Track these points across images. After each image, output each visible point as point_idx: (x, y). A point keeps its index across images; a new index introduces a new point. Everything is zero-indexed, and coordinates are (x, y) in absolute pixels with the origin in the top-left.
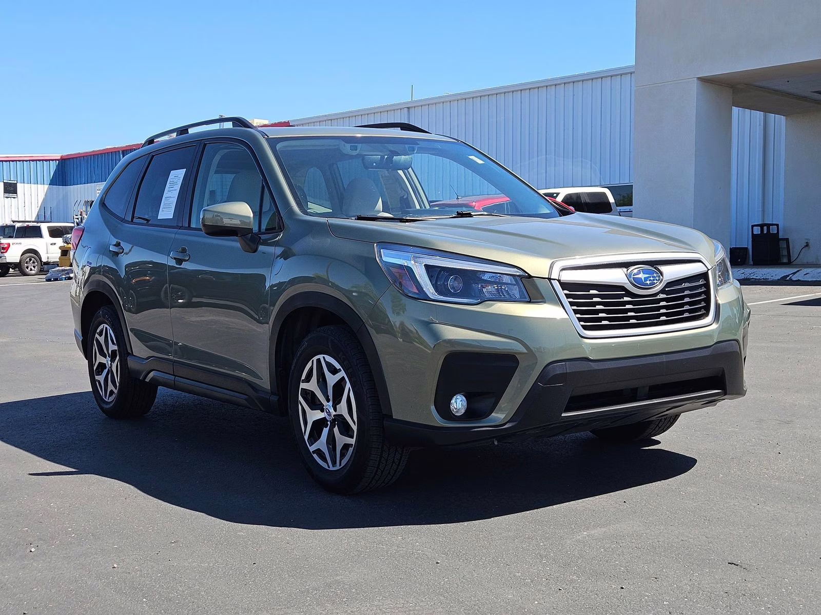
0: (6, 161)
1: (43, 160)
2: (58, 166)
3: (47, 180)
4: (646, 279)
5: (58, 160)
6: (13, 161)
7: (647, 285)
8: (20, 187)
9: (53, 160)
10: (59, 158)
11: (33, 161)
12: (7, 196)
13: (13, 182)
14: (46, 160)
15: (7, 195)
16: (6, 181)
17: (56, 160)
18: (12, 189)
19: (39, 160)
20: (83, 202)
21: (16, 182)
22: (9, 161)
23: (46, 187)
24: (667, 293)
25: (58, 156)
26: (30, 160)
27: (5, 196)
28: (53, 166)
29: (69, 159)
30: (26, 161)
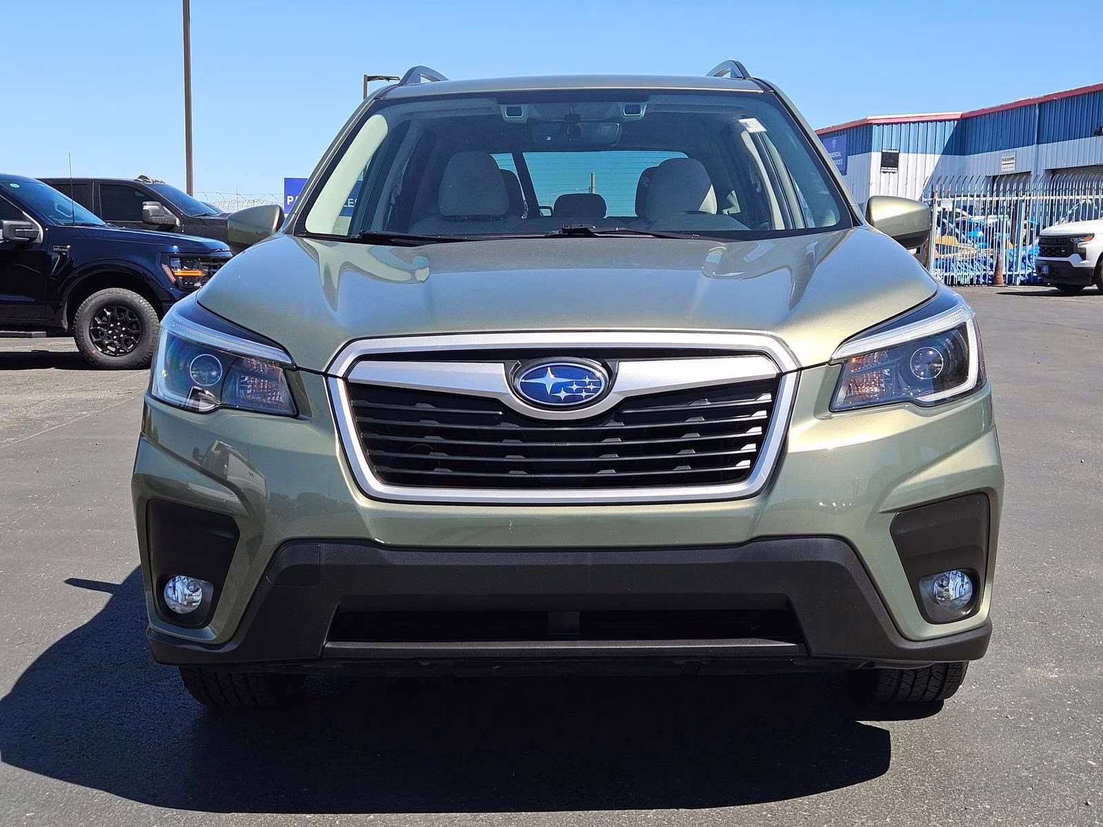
0: (887, 124)
1: (936, 121)
2: (956, 129)
3: (940, 147)
4: (557, 388)
5: (957, 120)
6: (896, 123)
7: (559, 399)
8: (902, 157)
9: (949, 120)
10: (959, 117)
11: (923, 122)
12: (885, 171)
13: (895, 151)
14: (941, 121)
15: (884, 169)
16: (886, 151)
17: (954, 120)
18: (892, 161)
19: (931, 121)
20: (983, 177)
21: (898, 151)
22: (892, 124)
23: (938, 157)
24: (628, 419)
25: (957, 114)
26: (919, 122)
27: (882, 171)
28: (950, 128)
29: (972, 117)
30: (914, 123)
